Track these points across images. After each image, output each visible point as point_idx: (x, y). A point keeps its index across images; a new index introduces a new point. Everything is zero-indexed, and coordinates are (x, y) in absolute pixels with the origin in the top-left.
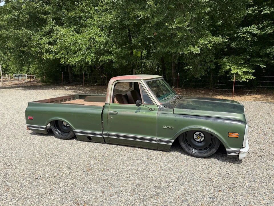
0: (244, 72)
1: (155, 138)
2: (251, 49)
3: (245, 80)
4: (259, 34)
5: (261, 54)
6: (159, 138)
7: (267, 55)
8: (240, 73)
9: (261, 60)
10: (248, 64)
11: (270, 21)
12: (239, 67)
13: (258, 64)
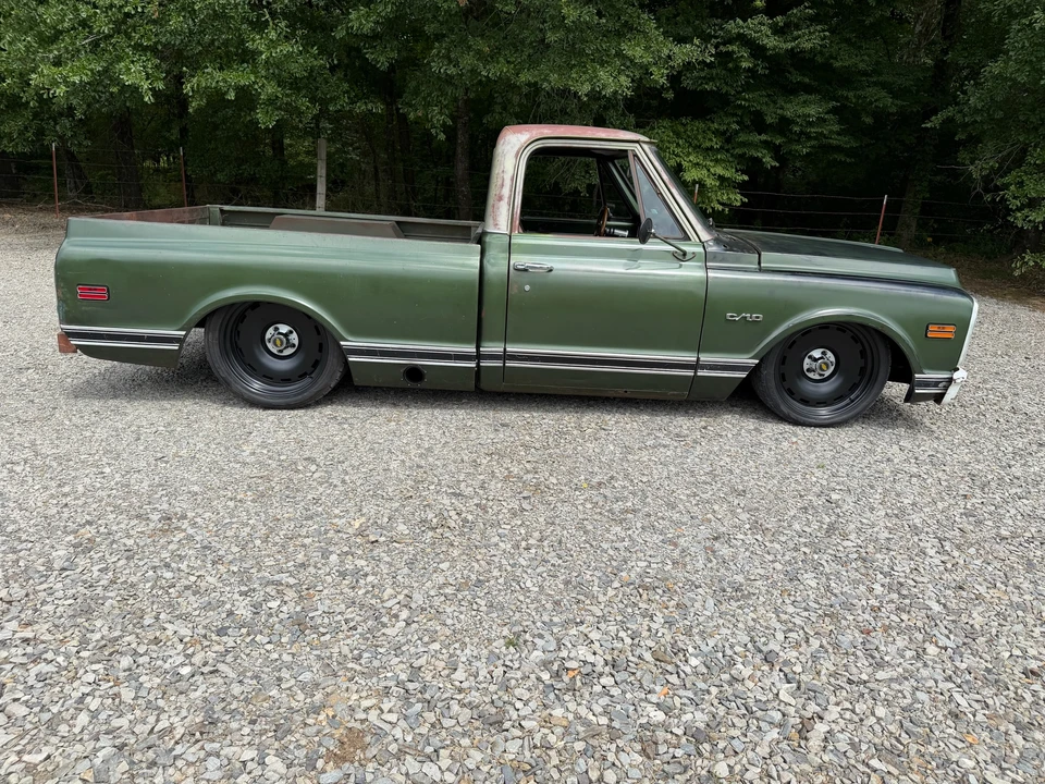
0: (721, 178)
1: (690, 357)
2: (745, 100)
3: (720, 208)
4: (774, 49)
5: (769, 120)
6: (705, 358)
7: (784, 125)
8: (709, 182)
9: (765, 142)
10: (727, 151)
11: (808, 8)
12: (705, 158)
13: (760, 155)
